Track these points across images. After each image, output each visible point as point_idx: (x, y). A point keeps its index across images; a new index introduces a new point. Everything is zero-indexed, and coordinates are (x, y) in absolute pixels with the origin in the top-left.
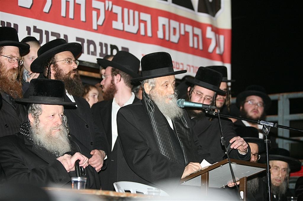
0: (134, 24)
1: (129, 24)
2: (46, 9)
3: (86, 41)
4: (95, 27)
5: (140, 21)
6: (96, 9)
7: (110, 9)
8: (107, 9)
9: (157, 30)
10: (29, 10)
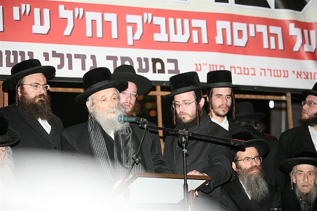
0: (183, 34)
1: (176, 33)
2: (67, 32)
3: (119, 59)
4: (130, 42)
5: (191, 29)
6: (130, 24)
7: (149, 22)
8: (145, 21)
9: (216, 35)
10: (46, 36)
